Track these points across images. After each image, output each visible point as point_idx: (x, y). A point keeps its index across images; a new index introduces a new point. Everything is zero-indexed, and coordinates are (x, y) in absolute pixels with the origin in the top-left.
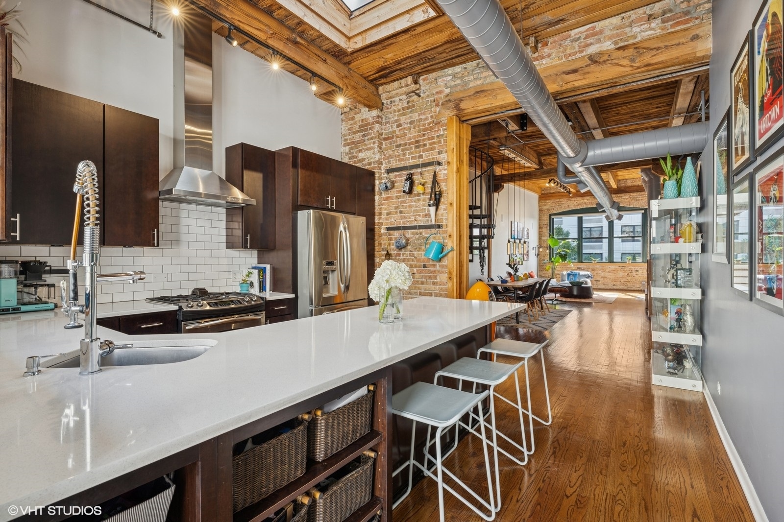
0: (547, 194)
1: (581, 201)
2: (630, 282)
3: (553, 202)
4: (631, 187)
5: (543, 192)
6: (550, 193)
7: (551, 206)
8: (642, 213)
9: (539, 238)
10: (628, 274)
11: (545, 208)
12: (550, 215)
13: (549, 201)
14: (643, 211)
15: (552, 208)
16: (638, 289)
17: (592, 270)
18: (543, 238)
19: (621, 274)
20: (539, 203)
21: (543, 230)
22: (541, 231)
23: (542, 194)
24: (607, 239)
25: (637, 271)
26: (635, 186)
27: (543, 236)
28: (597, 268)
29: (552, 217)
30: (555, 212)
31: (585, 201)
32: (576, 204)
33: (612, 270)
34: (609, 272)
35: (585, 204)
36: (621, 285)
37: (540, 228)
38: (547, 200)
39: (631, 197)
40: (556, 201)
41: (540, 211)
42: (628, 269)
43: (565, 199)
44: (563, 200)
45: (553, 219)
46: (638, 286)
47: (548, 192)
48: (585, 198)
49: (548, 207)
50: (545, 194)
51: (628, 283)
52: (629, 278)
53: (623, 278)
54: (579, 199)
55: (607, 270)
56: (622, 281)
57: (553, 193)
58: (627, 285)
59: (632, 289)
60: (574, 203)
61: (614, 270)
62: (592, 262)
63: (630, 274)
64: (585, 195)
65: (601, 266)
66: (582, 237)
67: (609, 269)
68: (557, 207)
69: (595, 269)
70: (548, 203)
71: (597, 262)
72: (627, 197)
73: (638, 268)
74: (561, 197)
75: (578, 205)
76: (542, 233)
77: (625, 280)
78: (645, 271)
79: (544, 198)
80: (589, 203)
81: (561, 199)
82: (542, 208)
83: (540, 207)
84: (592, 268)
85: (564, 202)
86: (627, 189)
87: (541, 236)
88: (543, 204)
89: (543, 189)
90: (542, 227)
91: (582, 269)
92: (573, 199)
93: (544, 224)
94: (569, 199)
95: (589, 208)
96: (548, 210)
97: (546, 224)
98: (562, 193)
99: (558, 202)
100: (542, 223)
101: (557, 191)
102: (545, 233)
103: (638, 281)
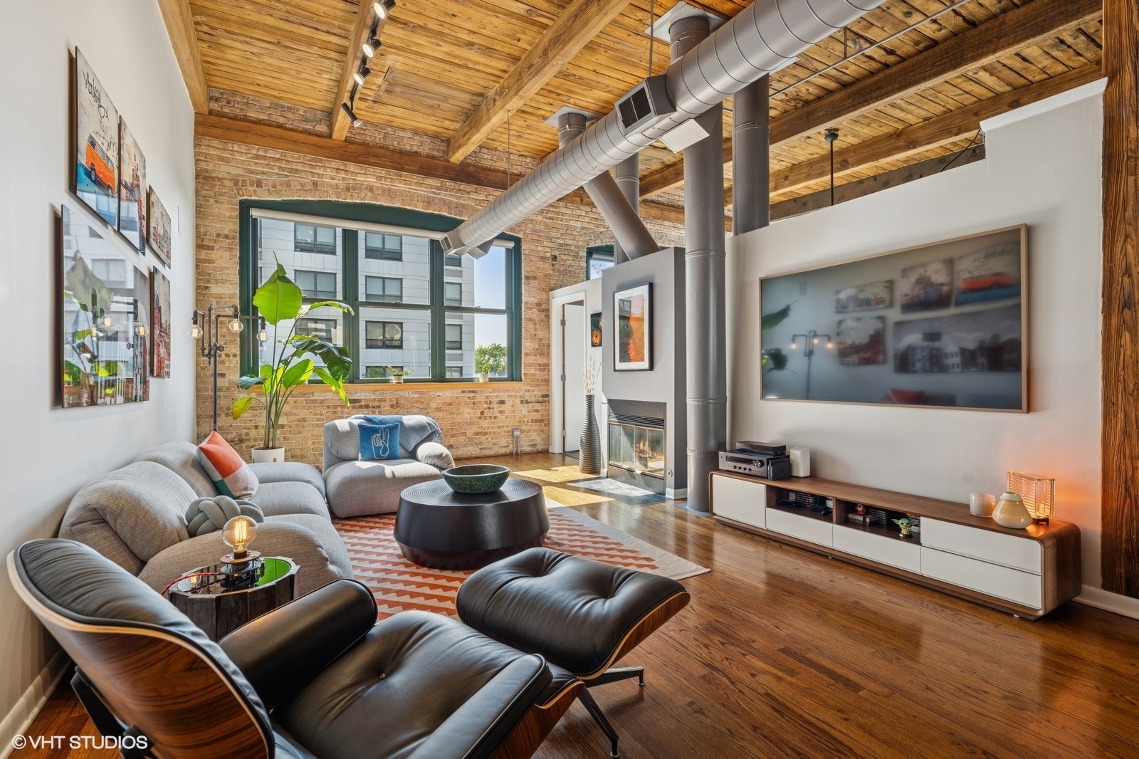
0: (234, 118)
1: (360, 178)
2: (486, 433)
3: (257, 157)
4: (490, 170)
5: (215, 106)
6: (245, 119)
7: (251, 172)
8: (508, 250)
9: (198, 288)
10: (482, 413)
11: (222, 170)
12: (245, 207)
13: (243, 148)
14: (511, 245)
15: (254, 177)
16: (503, 451)
17: (392, 406)
18: (215, 289)
19: (467, 413)
20: (196, 145)
21: (214, 255)
22: (204, 261)
23: (211, 112)
24: (428, 313)
25: (502, 402)
26: (498, 171)
27: (217, 282)
28: (406, 399)
29: (254, 213)
30: (264, 196)
31: (371, 180)
32: (341, 185)
33: (445, 404)
34: (441, 411)
35: (371, 189)
36: (465, 446)
37: (200, 246)
38: (233, 140)
40: (271, 154)
41: (202, 177)
42: (483, 399)
43: (305, 158)
44: (298, 160)
45: (255, 220)
46: (503, 442)
47: (238, 111)
48: (372, 169)
49: (234, 171)
50: (224, 115)
51: (483, 438)
52: (485, 423)
53: (472, 423)
54: (352, 167)
55: (433, 405)
56: (470, 433)
57: (258, 122)
58: (481, 443)
59: (492, 452)
60: (333, 179)
61: (450, 404)
62: (387, 381)
63: (487, 413)
64: (372, 160)
65: (418, 393)
66: (357, 299)
67: (438, 400)
68: (275, 177)
69: (402, 401)
70: (238, 157)
71: (406, 381)
72: (482, 197)
73: (503, 396)
74: (290, 146)
75: (348, 189)
76: (208, 268)
77: (476, 430)
78: (518, 401)
79: (220, 132)
80: (383, 190)
81: (289, 154)
82: (210, 167)
83: (203, 165)
84: (391, 400)
85: (300, 168)
86: (482, 175)
87: (208, 281)
88: (212, 152)
89: (218, 95)
90: (211, 244)
91: (363, 403)
92: (334, 164)
93: (218, 235)
94: (321, 161)
95: (381, 206)
96: (236, 183)
97: (227, 237)
98: (292, 130)
99: (278, 159)
100: (210, 229)
101: (274, 118)
102: (222, 269)
103: (505, 429)
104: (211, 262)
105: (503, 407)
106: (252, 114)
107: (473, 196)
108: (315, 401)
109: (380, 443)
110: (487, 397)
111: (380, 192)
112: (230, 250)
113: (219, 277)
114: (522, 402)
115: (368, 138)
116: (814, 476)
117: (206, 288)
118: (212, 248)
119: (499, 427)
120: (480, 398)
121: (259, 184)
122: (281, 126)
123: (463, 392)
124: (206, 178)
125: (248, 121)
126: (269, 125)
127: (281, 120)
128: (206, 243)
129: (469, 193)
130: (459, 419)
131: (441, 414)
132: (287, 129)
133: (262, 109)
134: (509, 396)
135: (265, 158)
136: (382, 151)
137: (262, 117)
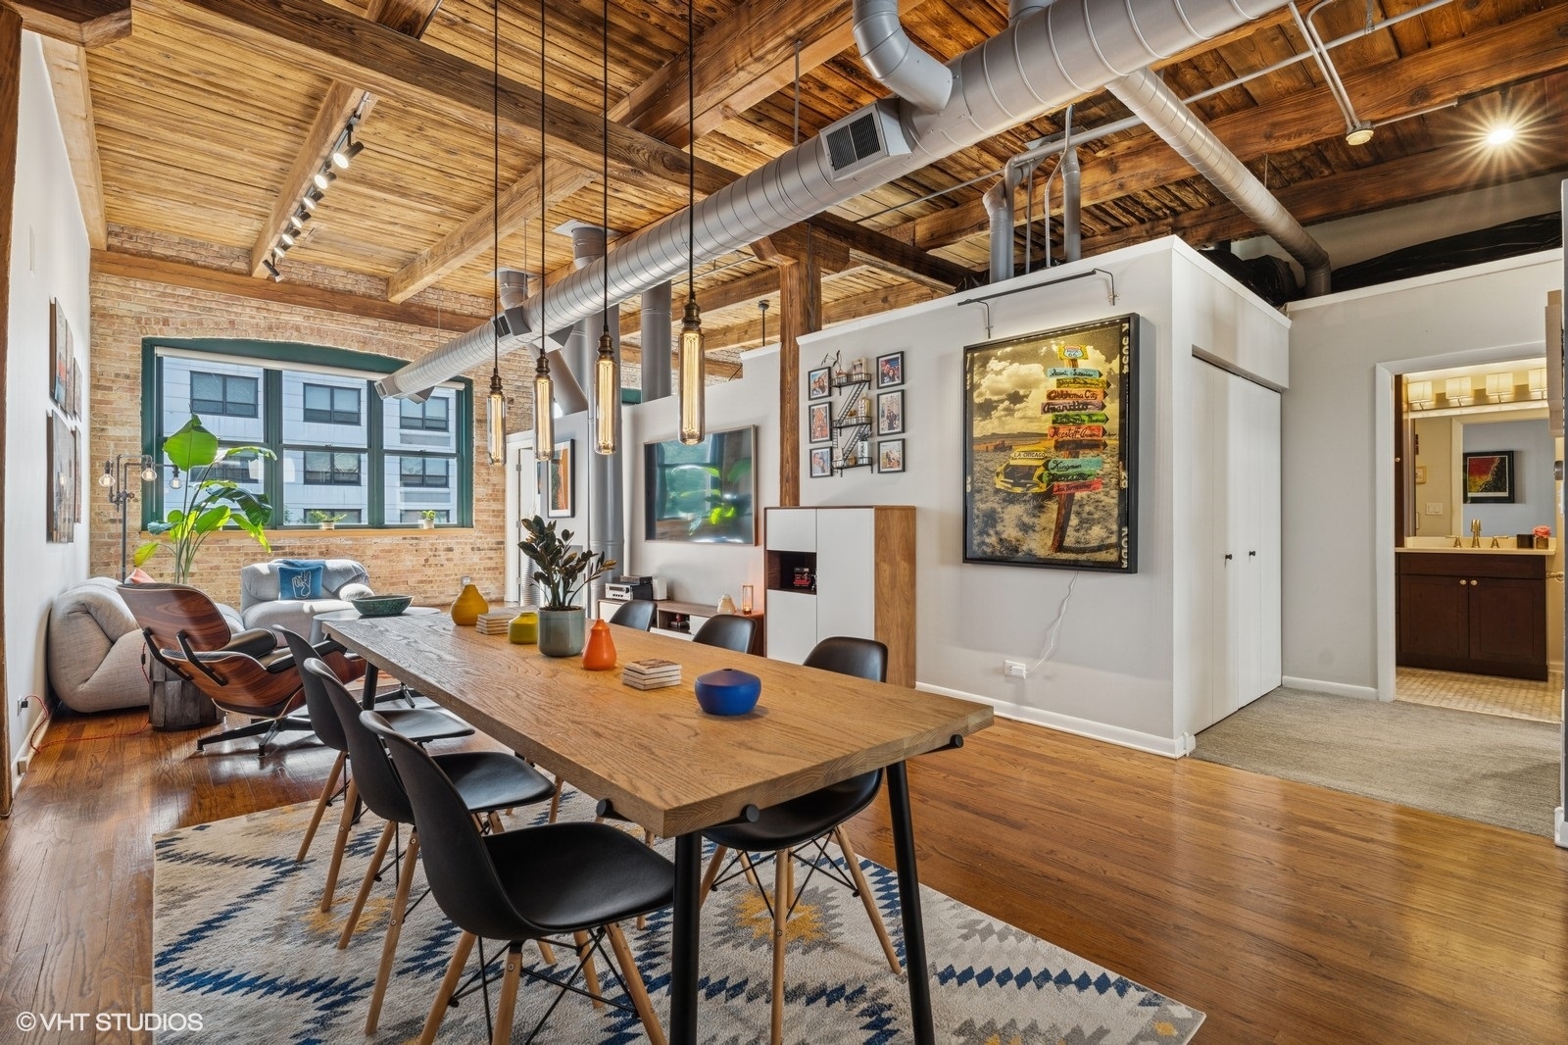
0: (137, 254)
1: (284, 317)
2: (431, 582)
3: (163, 295)
4: (435, 309)
5: (114, 241)
6: (151, 256)
7: (156, 310)
8: (458, 392)
9: (93, 429)
10: (427, 560)
11: (122, 307)
12: (149, 346)
13: (148, 286)
14: (461, 387)
15: (160, 315)
16: (450, 599)
17: (321, 553)
18: (113, 431)
19: (409, 561)
20: (93, 282)
21: (112, 396)
22: (101, 402)
23: (109, 248)
24: (364, 456)
25: (450, 550)
26: (445, 311)
27: (115, 424)
28: (337, 546)
29: (159, 351)
30: (171, 334)
31: (298, 319)
32: (263, 324)
33: (383, 551)
34: (375, 557)
35: (298, 329)
37: (95, 387)
38: (136, 277)
39: (436, 339)
40: (180, 291)
41: (99, 315)
42: (427, 546)
43: (221, 297)
44: (213, 299)
45: (160, 360)
46: (451, 591)
47: (141, 247)
48: (298, 309)
49: (136, 309)
50: (125, 251)
51: (427, 587)
52: (429, 571)
53: (415, 571)
54: (275, 306)
55: (370, 552)
56: (412, 581)
57: (165, 258)
58: (425, 592)
59: (438, 601)
60: (254, 318)
61: (389, 551)
62: (317, 528)
63: (432, 561)
64: (298, 299)
65: (351, 539)
66: (280, 441)
67: (375, 547)
68: (185, 315)
69: (332, 548)
70: (141, 294)
71: (337, 527)
72: (427, 338)
73: (451, 543)
74: (202, 284)
75: (270, 328)
76: (106, 409)
77: (420, 578)
78: (468, 548)
79: (121, 268)
80: (312, 329)
81: (202, 292)
82: (109, 304)
83: (99, 302)
84: (320, 547)
85: (213, 305)
86: (427, 316)
87: (105, 423)
88: (111, 288)
89: (117, 230)
90: (109, 384)
91: (287, 550)
92: (254, 303)
93: (117, 375)
94: (238, 299)
95: (309, 346)
96: (139, 321)
97: (127, 377)
98: (205, 267)
99: (188, 297)
100: (107, 368)
101: (184, 254)
102: (122, 410)
103: (453, 577)
104: (108, 403)
105: (450, 555)
106: (158, 250)
107: (418, 337)
108: (231, 548)
109: (302, 584)
110: (432, 544)
111: (308, 331)
112: (132, 390)
113: (117, 419)
114: (473, 549)
115: (294, 276)
116: (670, 598)
117: (103, 430)
118: (110, 389)
119: (446, 575)
120: (425, 544)
121: (166, 322)
122: (191, 263)
123: (405, 539)
124: (103, 316)
125: (153, 257)
126: (178, 262)
127: (192, 257)
128: (103, 383)
129: (412, 333)
130: (399, 567)
131: (379, 562)
132: (198, 266)
133: (170, 246)
134: (458, 543)
135: (173, 296)
136: (310, 290)
137: (170, 253)
